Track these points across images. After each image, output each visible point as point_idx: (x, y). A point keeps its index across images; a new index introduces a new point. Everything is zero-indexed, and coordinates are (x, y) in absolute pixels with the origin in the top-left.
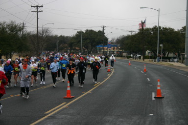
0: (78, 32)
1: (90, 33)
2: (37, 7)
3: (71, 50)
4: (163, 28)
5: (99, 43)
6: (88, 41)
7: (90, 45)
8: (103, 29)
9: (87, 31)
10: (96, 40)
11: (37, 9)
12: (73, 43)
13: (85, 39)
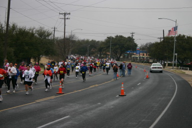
0: (108, 37)
1: (120, 38)
2: (65, 14)
3: (101, 55)
4: (188, 37)
5: (128, 49)
6: (118, 46)
7: (119, 51)
8: (132, 35)
9: (117, 36)
10: (125, 46)
11: (65, 16)
12: (103, 48)
13: (114, 45)
